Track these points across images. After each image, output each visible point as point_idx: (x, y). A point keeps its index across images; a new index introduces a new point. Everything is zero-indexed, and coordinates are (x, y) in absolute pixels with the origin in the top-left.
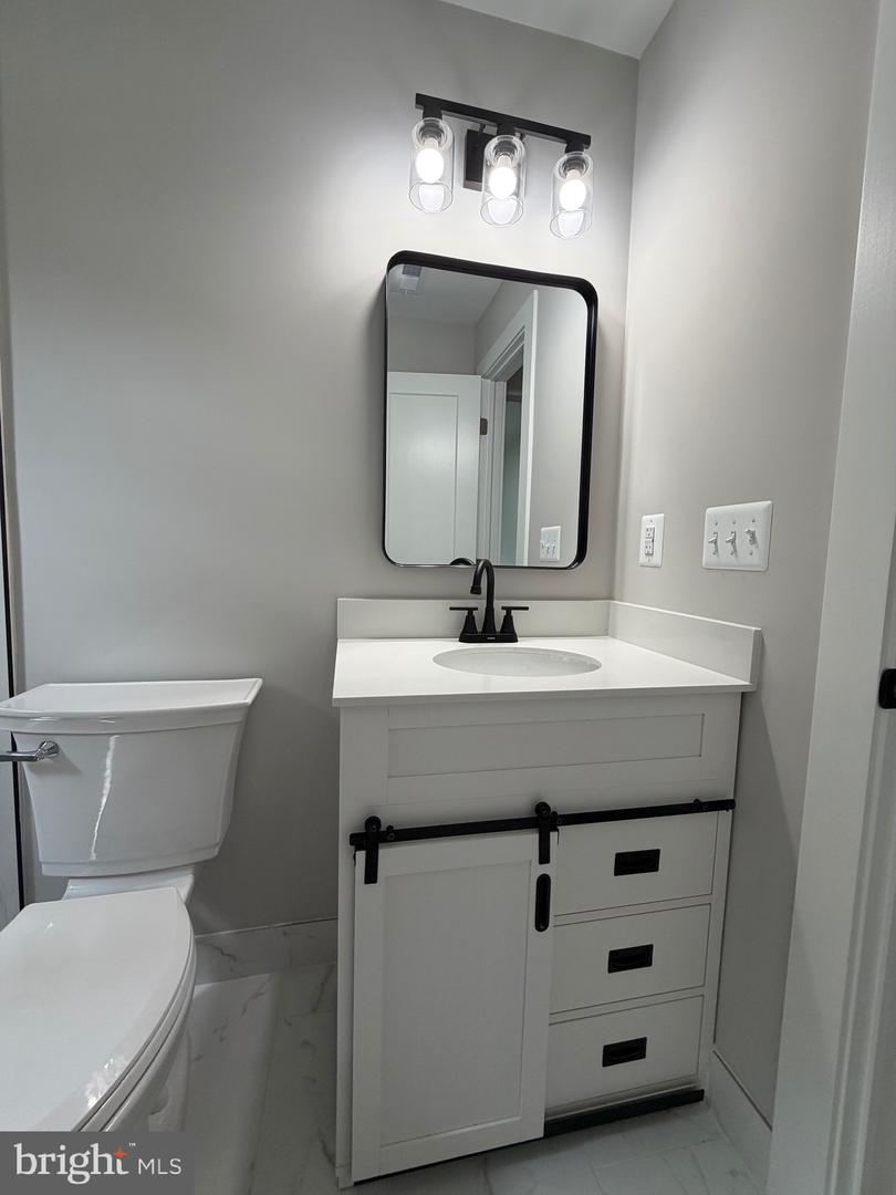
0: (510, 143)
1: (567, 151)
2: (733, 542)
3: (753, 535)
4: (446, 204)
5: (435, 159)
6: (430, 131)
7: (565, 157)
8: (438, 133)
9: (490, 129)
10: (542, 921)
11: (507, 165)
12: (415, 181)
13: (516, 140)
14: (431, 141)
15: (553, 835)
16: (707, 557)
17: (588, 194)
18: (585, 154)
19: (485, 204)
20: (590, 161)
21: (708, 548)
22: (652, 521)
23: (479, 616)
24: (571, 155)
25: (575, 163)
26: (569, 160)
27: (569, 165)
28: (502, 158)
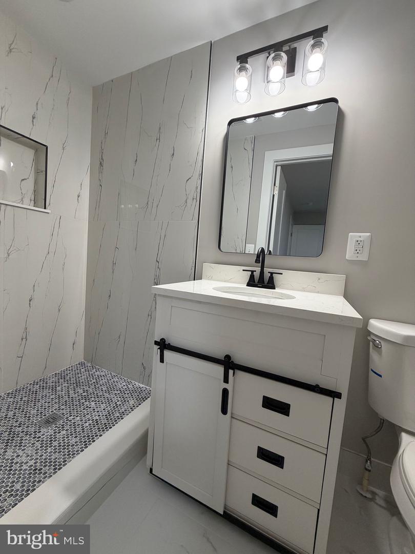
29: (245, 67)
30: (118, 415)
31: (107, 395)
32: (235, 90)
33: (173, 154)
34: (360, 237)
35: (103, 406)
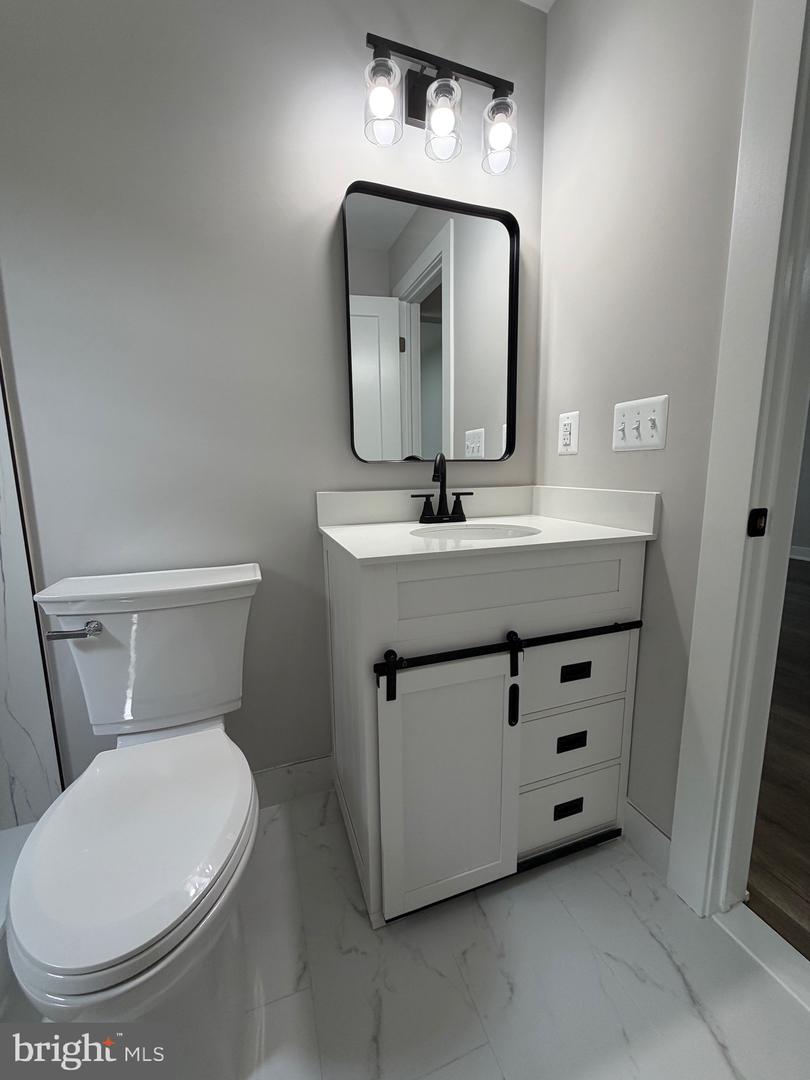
0: (449, 86)
1: (495, 96)
2: (637, 429)
3: (653, 422)
4: (397, 140)
5: (385, 96)
6: (381, 70)
7: (493, 103)
8: (387, 72)
9: (431, 72)
10: (513, 718)
11: (447, 107)
12: (369, 119)
13: (453, 83)
14: (382, 79)
15: (520, 654)
16: (617, 442)
17: (513, 135)
18: (509, 100)
19: (428, 141)
20: (514, 107)
21: (617, 436)
22: (569, 418)
23: (435, 501)
24: (497, 100)
25: (501, 108)
26: (496, 105)
27: (497, 109)
28: (442, 99)
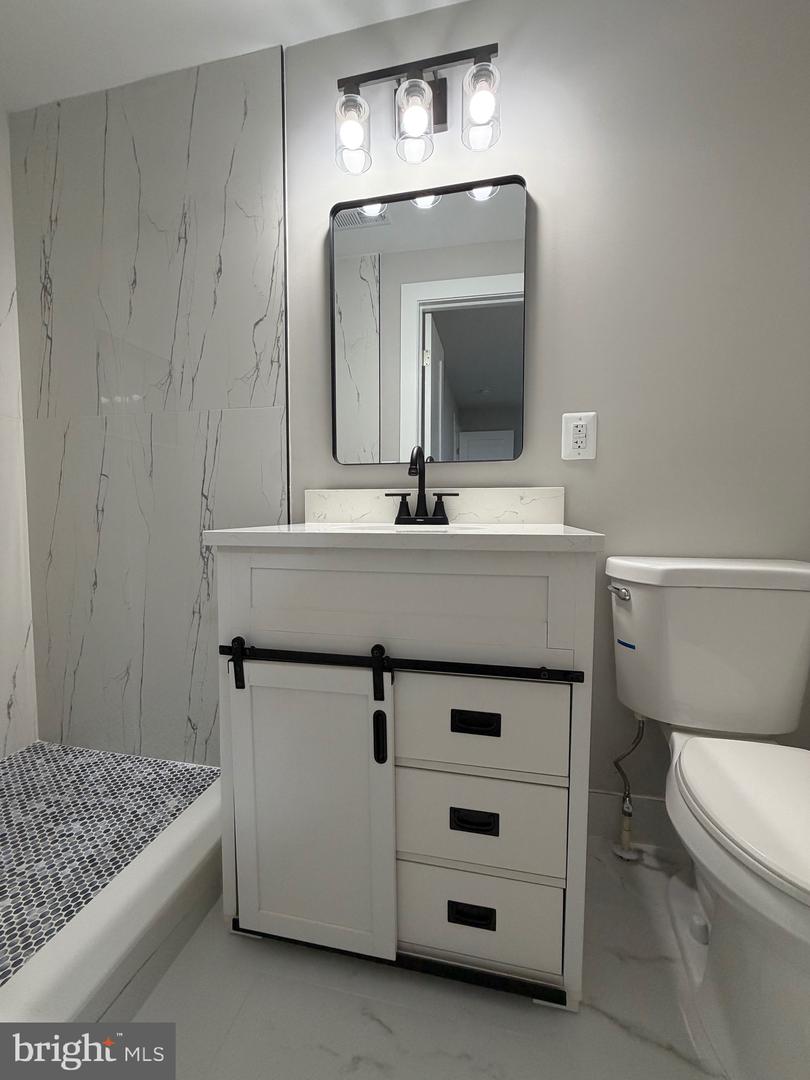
29: (355, 101)
30: (143, 834)
31: (108, 801)
32: (339, 145)
33: (220, 270)
34: (580, 419)
35: (101, 826)
